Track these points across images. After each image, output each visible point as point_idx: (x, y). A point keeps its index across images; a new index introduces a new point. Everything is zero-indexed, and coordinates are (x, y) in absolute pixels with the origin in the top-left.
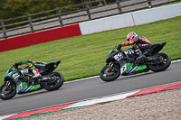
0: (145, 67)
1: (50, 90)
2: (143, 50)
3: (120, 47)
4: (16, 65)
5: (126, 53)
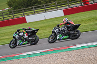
0: (68, 37)
1: (32, 45)
2: (68, 28)
3: (58, 26)
4: (18, 31)
5: (60, 29)
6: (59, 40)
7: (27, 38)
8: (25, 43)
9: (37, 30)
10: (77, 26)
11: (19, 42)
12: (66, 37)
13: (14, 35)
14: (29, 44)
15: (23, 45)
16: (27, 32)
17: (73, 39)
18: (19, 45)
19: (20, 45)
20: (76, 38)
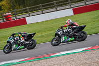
0: (74, 39)
2: (73, 29)
3: (62, 28)
4: (13, 35)
5: (64, 31)
6: (63, 42)
7: (23, 42)
8: (21, 47)
9: (34, 34)
10: (83, 28)
11: (14, 47)
12: (71, 39)
13: (9, 40)
14: (26, 49)
15: (18, 49)
16: (23, 36)
17: (79, 41)
18: (14, 50)
19: (16, 50)
20: (83, 40)
